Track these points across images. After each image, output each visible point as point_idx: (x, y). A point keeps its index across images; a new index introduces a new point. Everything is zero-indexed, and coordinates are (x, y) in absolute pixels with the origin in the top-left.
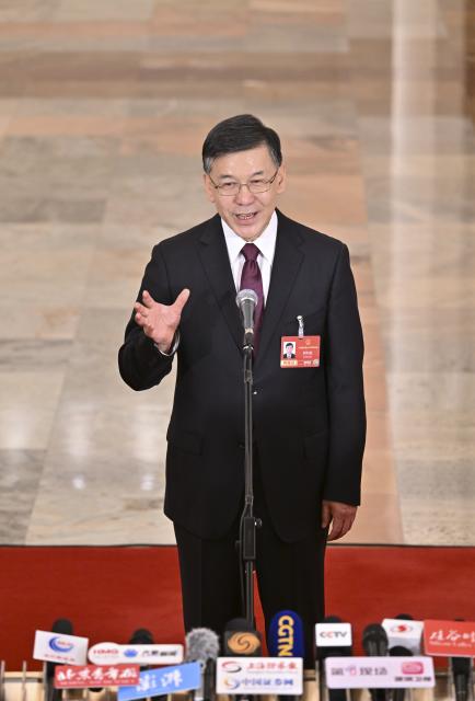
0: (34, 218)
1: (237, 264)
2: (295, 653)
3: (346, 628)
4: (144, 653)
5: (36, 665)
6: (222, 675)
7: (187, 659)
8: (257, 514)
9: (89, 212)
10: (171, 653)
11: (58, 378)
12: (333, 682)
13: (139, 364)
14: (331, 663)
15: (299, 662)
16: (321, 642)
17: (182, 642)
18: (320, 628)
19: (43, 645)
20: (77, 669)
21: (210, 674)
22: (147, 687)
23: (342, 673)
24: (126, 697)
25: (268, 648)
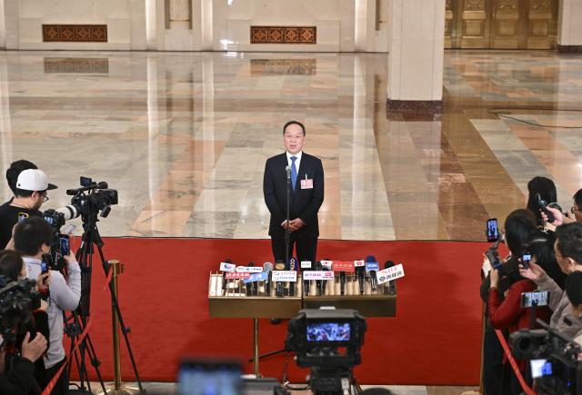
0: (243, 146)
2: (295, 270)
3: (310, 263)
4: (251, 269)
5: (220, 272)
6: (274, 276)
7: (264, 271)
10: (259, 269)
11: (246, 191)
12: (305, 278)
14: (305, 272)
15: (296, 272)
16: (302, 266)
17: (263, 266)
18: (302, 263)
19: (223, 267)
20: (232, 274)
21: (270, 275)
22: (252, 279)
23: (308, 275)
24: (245, 282)
25: (287, 268)
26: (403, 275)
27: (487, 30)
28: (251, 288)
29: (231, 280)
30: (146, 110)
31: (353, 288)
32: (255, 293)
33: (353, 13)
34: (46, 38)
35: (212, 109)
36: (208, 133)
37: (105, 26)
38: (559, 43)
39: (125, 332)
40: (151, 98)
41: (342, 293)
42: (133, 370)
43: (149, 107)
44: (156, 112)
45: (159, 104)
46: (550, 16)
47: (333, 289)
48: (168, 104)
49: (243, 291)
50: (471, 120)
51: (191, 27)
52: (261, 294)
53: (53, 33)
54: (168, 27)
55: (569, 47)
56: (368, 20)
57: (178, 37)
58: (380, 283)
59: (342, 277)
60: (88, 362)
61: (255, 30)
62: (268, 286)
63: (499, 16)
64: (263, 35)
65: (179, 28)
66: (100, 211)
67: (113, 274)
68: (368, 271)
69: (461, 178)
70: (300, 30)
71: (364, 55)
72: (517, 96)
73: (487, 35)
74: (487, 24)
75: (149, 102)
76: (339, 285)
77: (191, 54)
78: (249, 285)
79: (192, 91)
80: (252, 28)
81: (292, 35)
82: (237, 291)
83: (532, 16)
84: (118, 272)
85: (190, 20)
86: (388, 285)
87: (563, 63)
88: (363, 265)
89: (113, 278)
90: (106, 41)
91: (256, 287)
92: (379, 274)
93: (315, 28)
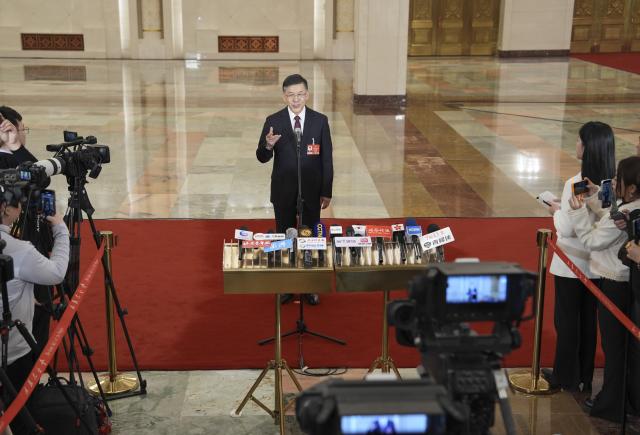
0: (223, 136)
1: (293, 122)
2: (324, 236)
3: (340, 228)
4: (272, 236)
5: (235, 241)
6: (299, 243)
7: (287, 238)
8: (303, 197)
9: (238, 135)
10: (282, 236)
11: (231, 176)
12: (338, 245)
13: (263, 155)
14: (336, 239)
15: (325, 239)
16: (332, 232)
17: (285, 232)
18: (332, 228)
19: (238, 234)
20: (250, 242)
21: (295, 243)
22: (274, 247)
23: (340, 242)
24: (266, 251)
25: (314, 234)
26: (452, 239)
27: (434, 38)
28: (274, 258)
29: (249, 250)
30: (122, 106)
31: (393, 256)
32: (278, 264)
33: (312, 23)
34: (26, 47)
35: (184, 105)
36: (181, 126)
37: (82, 36)
38: (499, 48)
39: (121, 314)
40: (126, 97)
41: (381, 262)
42: (130, 357)
43: (125, 104)
44: (132, 108)
45: (134, 102)
46: (491, 24)
47: (370, 258)
48: (143, 102)
49: (263, 263)
50: (436, 112)
51: (162, 37)
52: (285, 266)
53: (31, 41)
54: (141, 36)
55: (509, 52)
56: (326, 30)
57: (151, 46)
58: (424, 249)
59: (379, 243)
60: (78, 350)
61: (222, 39)
62: (293, 256)
63: (445, 25)
64: (229, 44)
65: (151, 38)
66: (89, 171)
67: (106, 247)
68: (408, 235)
69: (439, 161)
70: (263, 40)
71: (322, 62)
72: (472, 92)
73: (434, 43)
74: (434, 32)
75: (125, 99)
76: (376, 253)
77: (164, 62)
78: (270, 255)
79: (165, 91)
80: (220, 38)
81: (256, 44)
82: (256, 262)
83: (475, 24)
84: (112, 245)
85: (161, 31)
86: (434, 251)
87: (504, 67)
88: (403, 229)
89: (105, 252)
90: (83, 50)
91: (278, 258)
92: (424, 240)
93: (277, 38)
